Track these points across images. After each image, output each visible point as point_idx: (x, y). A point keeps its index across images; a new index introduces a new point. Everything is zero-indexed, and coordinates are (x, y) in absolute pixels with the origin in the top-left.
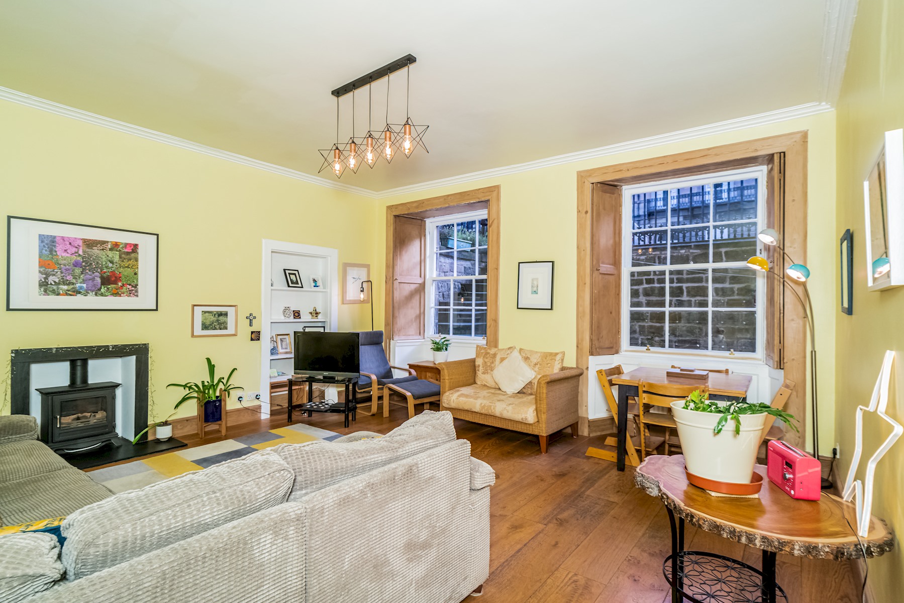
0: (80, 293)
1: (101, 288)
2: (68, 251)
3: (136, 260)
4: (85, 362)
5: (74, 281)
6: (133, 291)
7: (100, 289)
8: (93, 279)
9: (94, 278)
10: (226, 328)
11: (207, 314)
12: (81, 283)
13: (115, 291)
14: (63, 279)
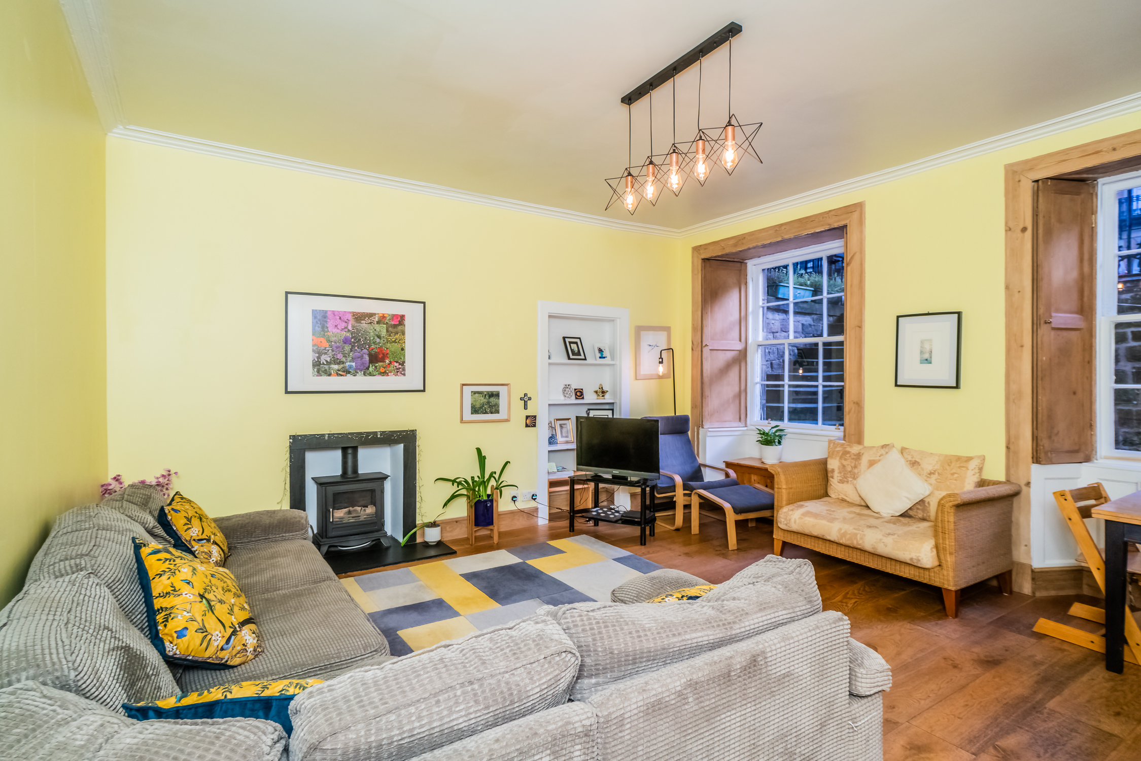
0: (349, 372)
2: (339, 327)
3: (403, 333)
4: (355, 449)
5: (344, 359)
6: (401, 370)
7: (368, 368)
8: (362, 357)
10: (497, 412)
11: (477, 395)
12: (350, 362)
13: (382, 370)
14: (334, 357)
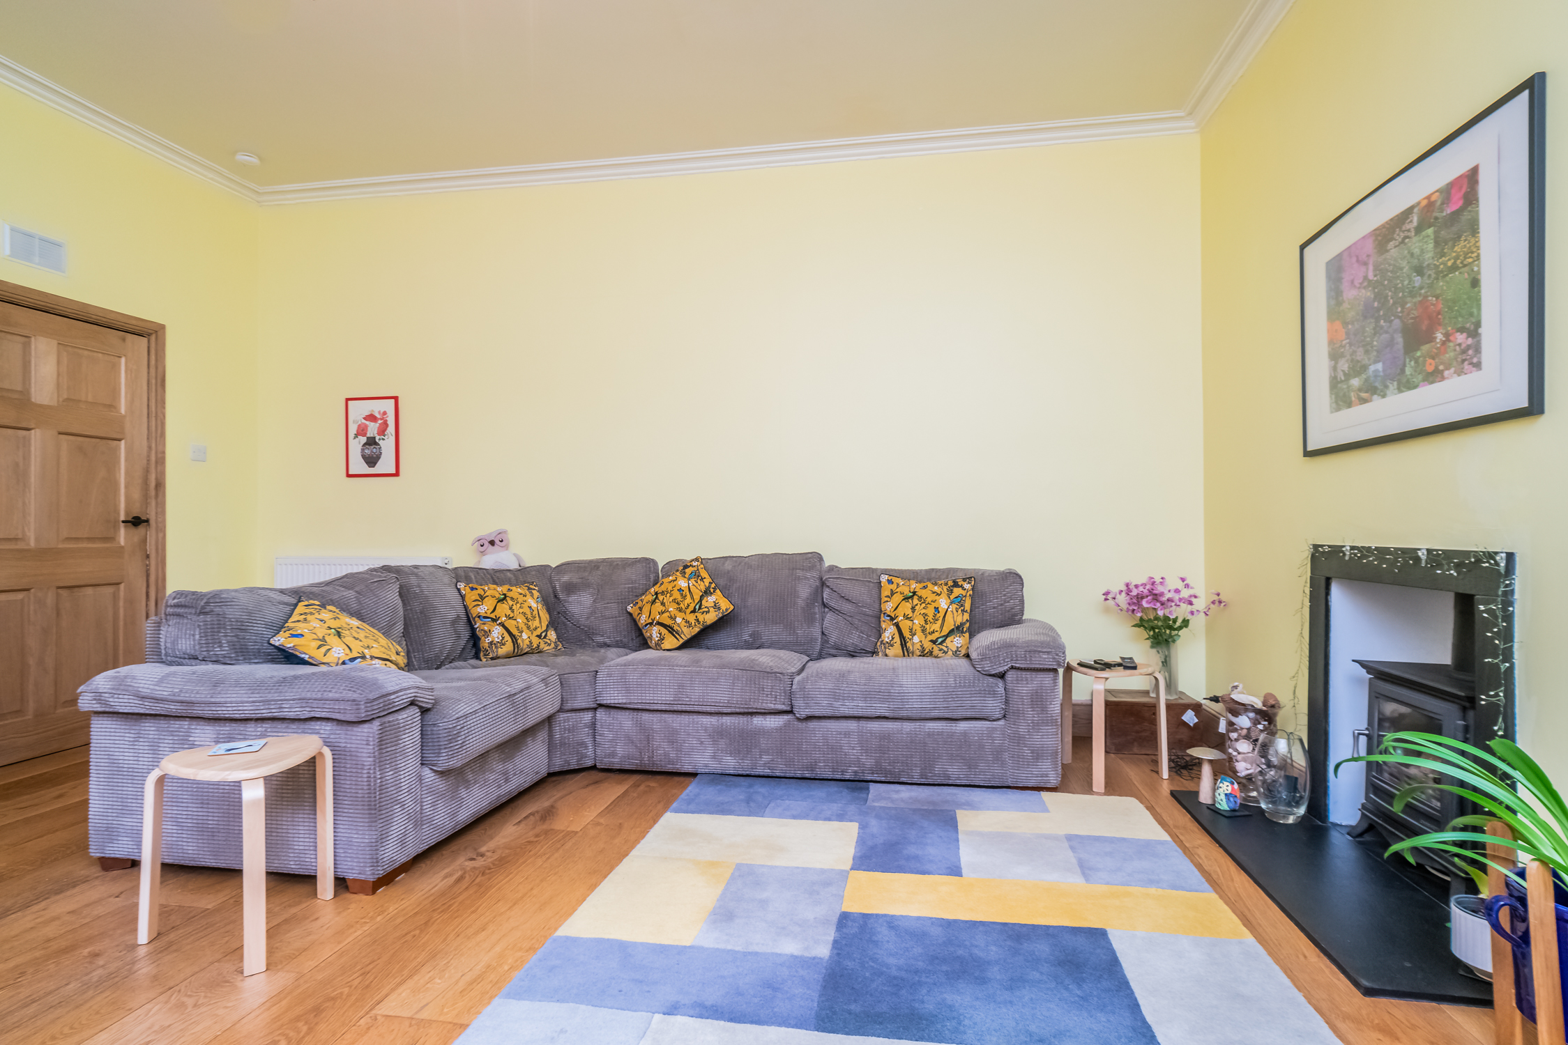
0: (1374, 390)
1: (1404, 365)
2: (1357, 283)
3: (1474, 228)
5: (1366, 361)
6: (1470, 359)
7: (1403, 371)
8: (1391, 343)
9: (1392, 339)
12: (1376, 362)
13: (1430, 366)
14: (1352, 360)
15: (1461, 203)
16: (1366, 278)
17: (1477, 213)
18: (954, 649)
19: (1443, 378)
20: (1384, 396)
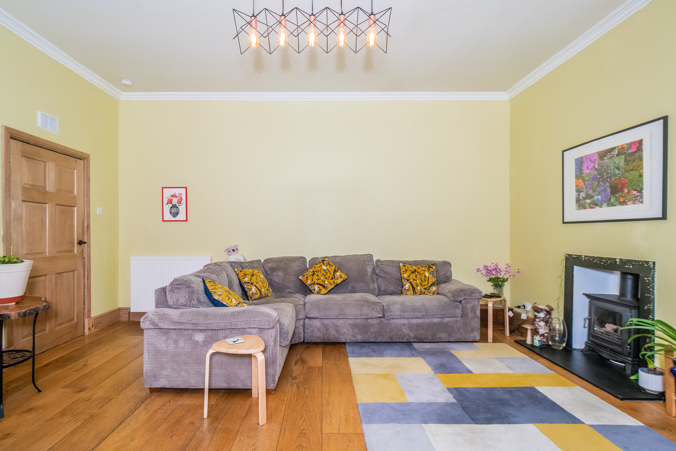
0: (596, 205)
1: (611, 198)
2: (590, 168)
3: (641, 159)
5: (593, 194)
6: (639, 199)
7: (610, 200)
8: (605, 190)
12: (597, 195)
13: (622, 200)
14: (587, 194)
15: (635, 150)
16: (594, 167)
17: (642, 154)
18: (433, 291)
19: (627, 204)
20: (601, 207)
